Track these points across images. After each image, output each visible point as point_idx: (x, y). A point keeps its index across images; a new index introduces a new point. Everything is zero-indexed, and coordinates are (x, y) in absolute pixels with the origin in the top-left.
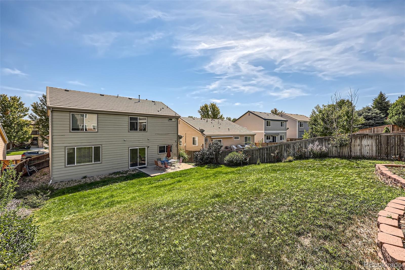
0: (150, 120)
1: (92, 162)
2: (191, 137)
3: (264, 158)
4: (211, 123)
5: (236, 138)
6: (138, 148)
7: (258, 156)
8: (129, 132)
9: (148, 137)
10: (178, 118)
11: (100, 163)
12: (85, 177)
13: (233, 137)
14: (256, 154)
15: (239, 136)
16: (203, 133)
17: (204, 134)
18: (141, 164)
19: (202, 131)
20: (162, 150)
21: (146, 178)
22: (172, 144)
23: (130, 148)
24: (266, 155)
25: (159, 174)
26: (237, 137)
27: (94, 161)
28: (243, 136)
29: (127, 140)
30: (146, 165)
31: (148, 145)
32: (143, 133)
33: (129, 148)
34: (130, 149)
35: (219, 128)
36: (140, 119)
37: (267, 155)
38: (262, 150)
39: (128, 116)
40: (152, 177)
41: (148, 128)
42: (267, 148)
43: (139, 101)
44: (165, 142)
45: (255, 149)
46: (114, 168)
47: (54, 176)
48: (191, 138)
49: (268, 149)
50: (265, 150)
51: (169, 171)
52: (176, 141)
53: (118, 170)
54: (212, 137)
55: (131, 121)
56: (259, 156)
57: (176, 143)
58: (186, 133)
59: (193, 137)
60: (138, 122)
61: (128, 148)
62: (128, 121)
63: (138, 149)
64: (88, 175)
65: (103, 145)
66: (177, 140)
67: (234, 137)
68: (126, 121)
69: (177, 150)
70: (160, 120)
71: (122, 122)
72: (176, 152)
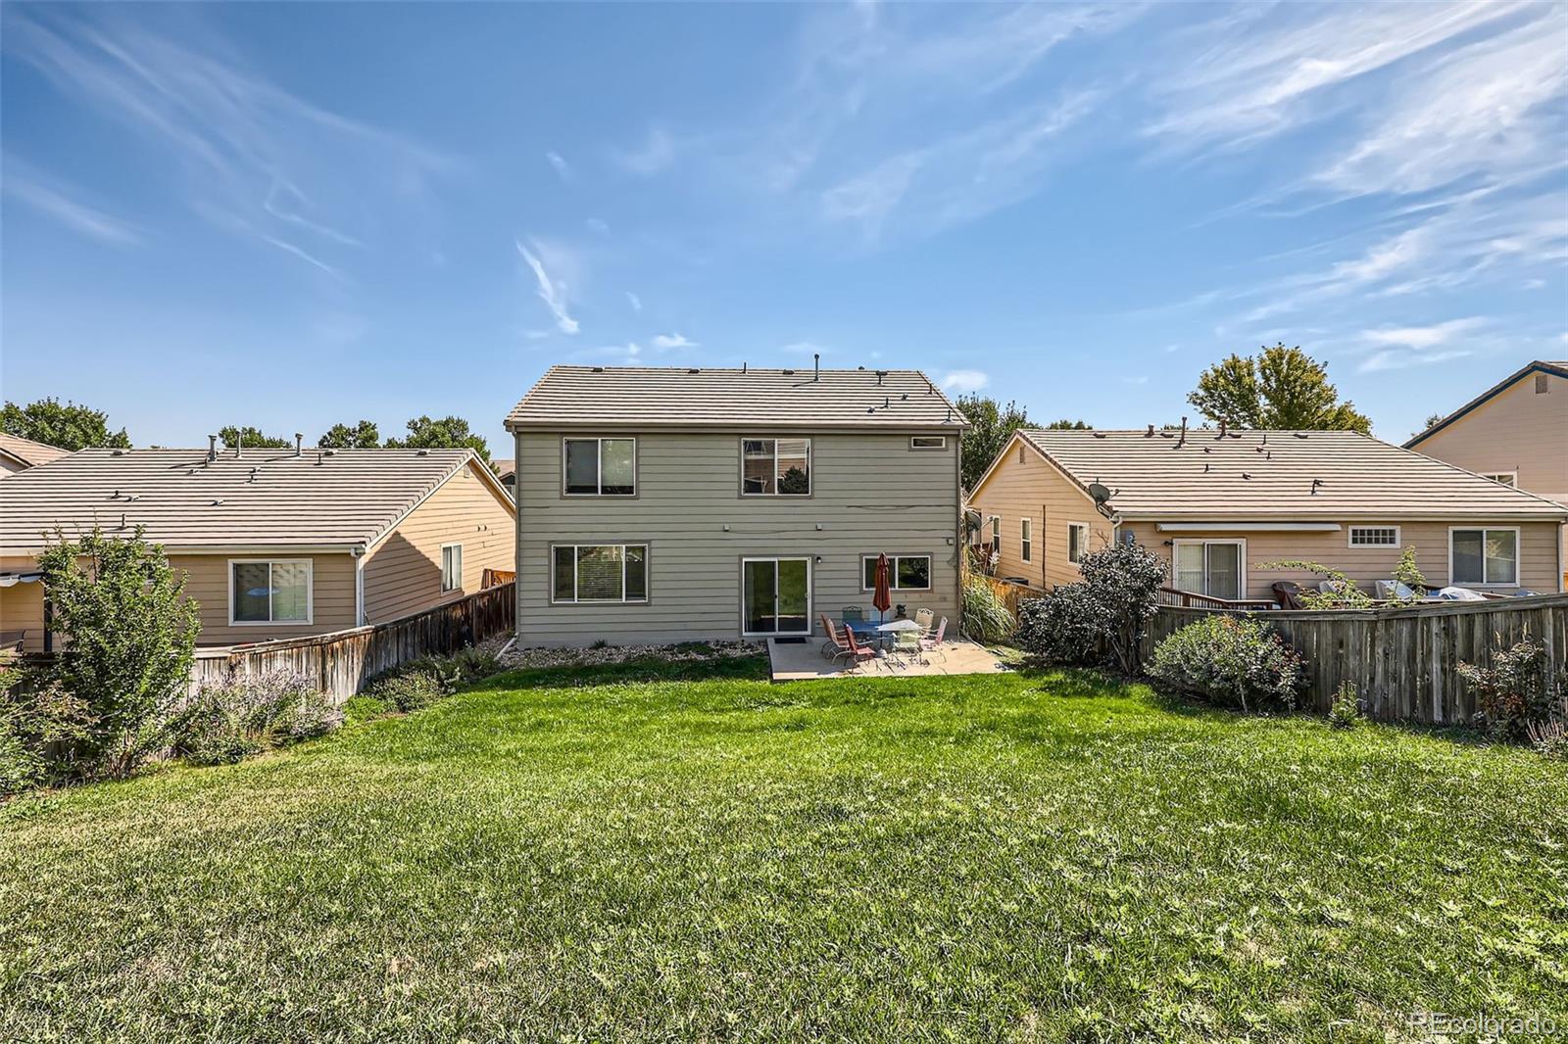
0: (827, 448)
1: (621, 597)
2: (1062, 522)
3: (1428, 690)
4: (1207, 450)
5: (1359, 537)
6: (776, 559)
7: (1380, 669)
8: (741, 498)
9: (818, 518)
10: (956, 433)
11: (646, 605)
12: (600, 645)
13: (1338, 527)
14: (1360, 652)
15: (1398, 529)
16: (1107, 503)
17: (1109, 508)
18: (785, 624)
19: (1100, 495)
20: (877, 573)
21: (750, 684)
22: (931, 554)
23: (744, 560)
24: (1436, 666)
25: (814, 675)
26: (1371, 531)
27: (627, 596)
28: (1442, 528)
29: (735, 527)
30: (809, 632)
31: (817, 552)
32: (796, 501)
33: (741, 557)
34: (746, 563)
35: (1245, 477)
36: (783, 449)
37: (1443, 670)
38: (1405, 629)
39: (736, 438)
40: (773, 682)
41: (818, 482)
42: (1447, 618)
43: (817, 379)
44: (897, 543)
45: (1356, 617)
46: (689, 626)
47: (524, 629)
48: (1062, 529)
49: (1459, 626)
50: (1435, 628)
51: (869, 670)
52: (951, 541)
53: (702, 638)
54: (1165, 527)
55: (750, 457)
56: (1386, 672)
57: (952, 550)
58: (1046, 502)
59: (1073, 523)
60: (773, 460)
61: (736, 560)
62: (739, 458)
63: (774, 563)
64: (610, 639)
65: (654, 544)
66: (953, 534)
67: (1351, 528)
68: (730, 457)
69: (952, 582)
70: (869, 447)
71: (712, 461)
72: (952, 590)
